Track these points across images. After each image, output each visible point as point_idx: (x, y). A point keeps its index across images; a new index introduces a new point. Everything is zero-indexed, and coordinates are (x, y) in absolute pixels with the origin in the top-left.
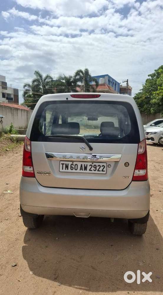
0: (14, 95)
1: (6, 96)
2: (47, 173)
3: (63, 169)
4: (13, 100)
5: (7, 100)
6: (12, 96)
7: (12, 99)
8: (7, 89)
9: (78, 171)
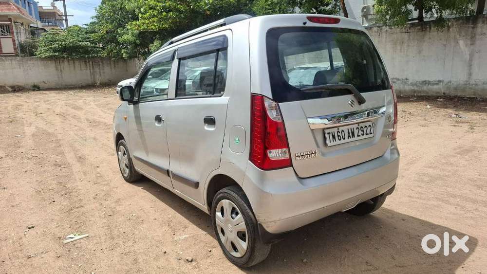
2: (312, 154)
3: (330, 142)
9: (347, 140)
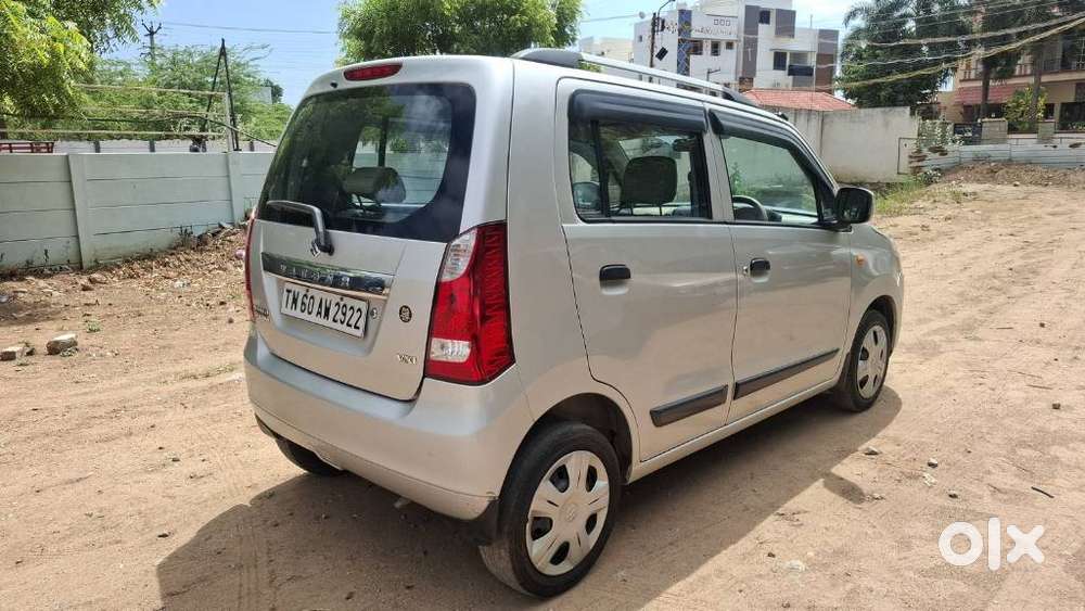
0: (818, 55)
1: (788, 63)
4: (811, 74)
5: (791, 77)
6: (812, 61)
7: (808, 72)
8: (793, 36)
9: (313, 318)
